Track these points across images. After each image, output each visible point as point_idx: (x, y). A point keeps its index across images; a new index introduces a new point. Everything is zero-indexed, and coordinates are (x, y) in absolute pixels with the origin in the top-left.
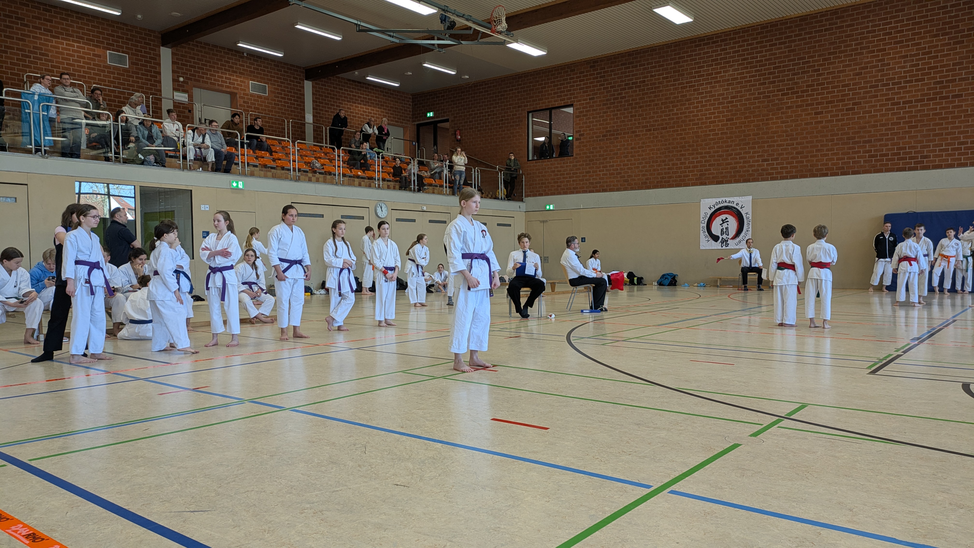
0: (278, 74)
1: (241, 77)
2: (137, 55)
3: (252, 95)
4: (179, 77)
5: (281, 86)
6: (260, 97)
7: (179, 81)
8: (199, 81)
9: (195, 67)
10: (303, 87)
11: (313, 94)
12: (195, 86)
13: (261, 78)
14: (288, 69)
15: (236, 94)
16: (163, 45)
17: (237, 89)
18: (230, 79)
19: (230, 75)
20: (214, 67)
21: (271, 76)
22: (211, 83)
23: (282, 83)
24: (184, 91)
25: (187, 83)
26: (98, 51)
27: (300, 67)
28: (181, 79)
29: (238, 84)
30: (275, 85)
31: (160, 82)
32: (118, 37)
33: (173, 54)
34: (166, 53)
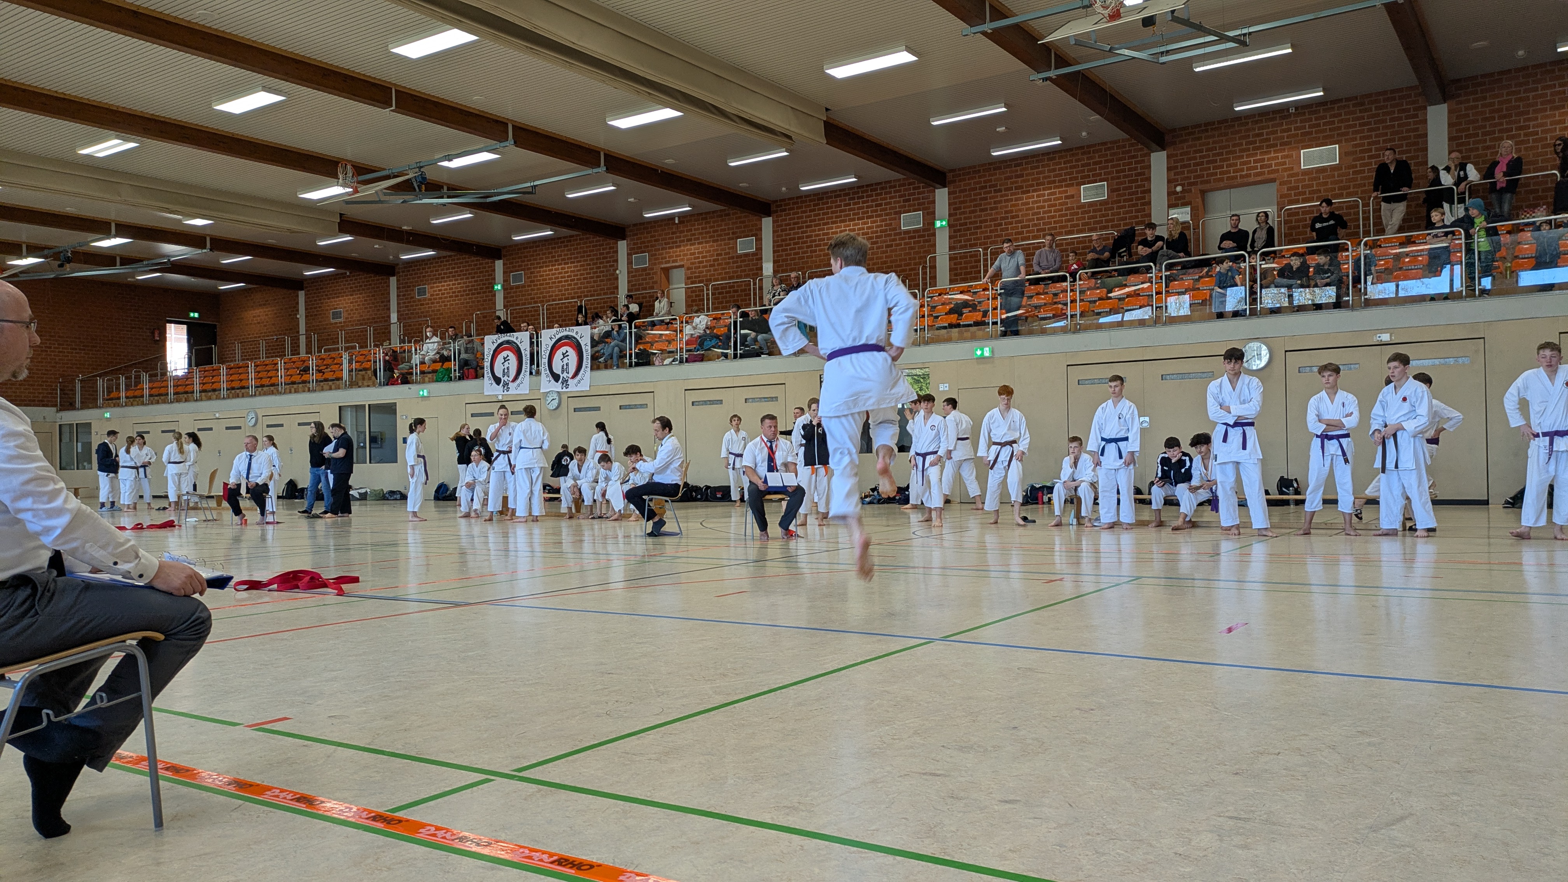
0: (1362, 118)
1: (1283, 150)
2: (1119, 178)
3: (1307, 172)
4: (1176, 186)
5: (1369, 137)
6: (1323, 170)
7: (1176, 193)
8: (1208, 182)
9: (1203, 164)
11: (1450, 125)
13: (1325, 137)
15: (1276, 180)
16: (1155, 151)
17: (1274, 172)
18: (1262, 160)
19: (1264, 153)
20: (1234, 153)
21: (1346, 127)
23: (1371, 130)
24: (1184, 205)
25: (1190, 191)
26: (1071, 191)
28: (1179, 189)
29: (1277, 164)
30: (1355, 139)
31: (1149, 203)
32: (1095, 163)
33: (1168, 157)
34: (1158, 160)
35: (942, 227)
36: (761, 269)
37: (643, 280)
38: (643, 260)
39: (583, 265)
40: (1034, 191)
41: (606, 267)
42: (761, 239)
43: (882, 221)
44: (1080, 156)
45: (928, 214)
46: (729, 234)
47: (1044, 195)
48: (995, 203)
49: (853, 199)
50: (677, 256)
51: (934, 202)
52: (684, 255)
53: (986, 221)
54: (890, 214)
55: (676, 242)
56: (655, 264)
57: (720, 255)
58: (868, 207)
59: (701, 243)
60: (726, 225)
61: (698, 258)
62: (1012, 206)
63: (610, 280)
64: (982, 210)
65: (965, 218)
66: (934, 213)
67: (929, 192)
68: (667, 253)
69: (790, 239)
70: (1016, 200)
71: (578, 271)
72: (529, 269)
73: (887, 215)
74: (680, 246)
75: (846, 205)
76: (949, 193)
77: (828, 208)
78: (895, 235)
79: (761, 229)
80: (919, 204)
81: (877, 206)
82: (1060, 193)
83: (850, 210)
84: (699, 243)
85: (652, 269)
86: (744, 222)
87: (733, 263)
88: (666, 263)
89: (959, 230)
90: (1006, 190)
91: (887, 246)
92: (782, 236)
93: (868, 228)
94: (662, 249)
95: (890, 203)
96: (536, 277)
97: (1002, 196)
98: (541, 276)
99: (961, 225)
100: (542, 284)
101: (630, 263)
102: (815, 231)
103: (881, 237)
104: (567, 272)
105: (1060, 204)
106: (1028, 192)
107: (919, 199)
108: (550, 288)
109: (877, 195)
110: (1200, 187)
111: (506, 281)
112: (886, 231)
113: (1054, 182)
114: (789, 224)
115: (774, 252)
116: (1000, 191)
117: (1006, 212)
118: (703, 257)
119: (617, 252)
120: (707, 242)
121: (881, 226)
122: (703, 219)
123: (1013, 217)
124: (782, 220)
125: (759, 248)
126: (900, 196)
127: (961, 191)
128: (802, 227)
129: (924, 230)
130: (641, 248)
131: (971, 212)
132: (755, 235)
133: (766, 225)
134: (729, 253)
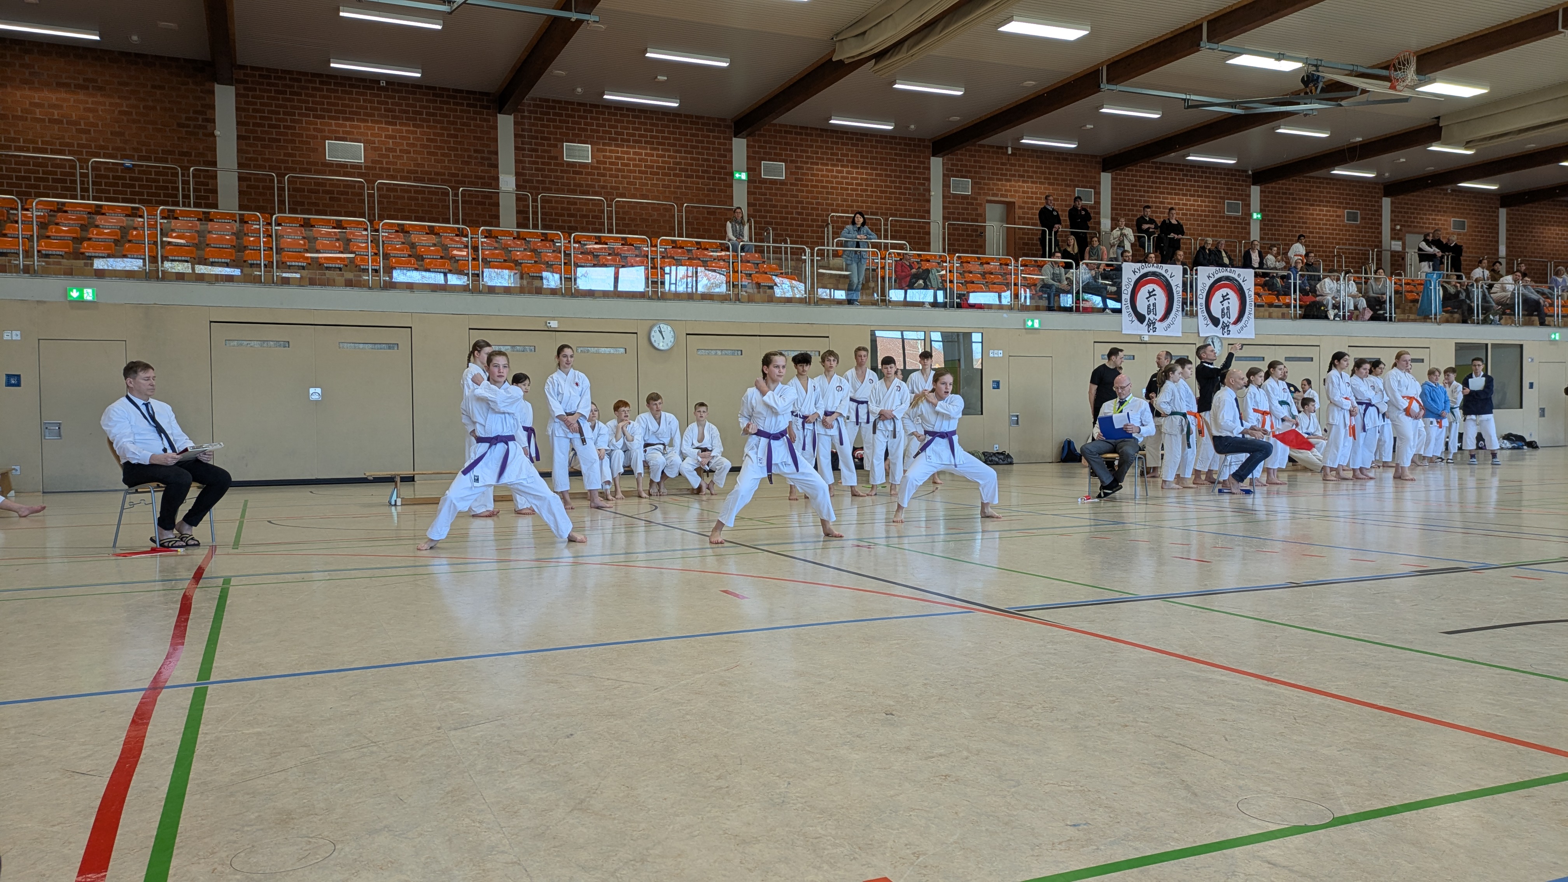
0: (1475, 206)
1: (1446, 216)
2: (1365, 210)
4: (1395, 225)
5: (1479, 219)
7: (1395, 229)
8: (1410, 226)
9: (1407, 213)
10: (1497, 216)
11: (1508, 222)
12: (1407, 231)
13: (1464, 214)
14: (1485, 198)
16: (1385, 196)
18: (1434, 219)
19: (1437, 215)
20: (1426, 211)
21: (1474, 210)
22: (1420, 227)
23: (1481, 215)
24: (1399, 239)
25: (1402, 230)
26: (1339, 212)
27: (1495, 195)
28: (1398, 227)
30: (1472, 218)
31: (1381, 233)
32: (1354, 195)
33: (1392, 203)
34: (1386, 202)
35: (1257, 219)
37: (963, 209)
38: (964, 187)
39: (880, 175)
40: (1318, 206)
41: (914, 184)
42: (1099, 193)
43: (1209, 202)
44: (1345, 187)
45: (1245, 205)
46: (1066, 180)
47: (1323, 211)
48: (1293, 208)
49: (1187, 176)
50: (1006, 191)
51: (1249, 196)
52: (1016, 191)
53: (1285, 221)
54: (1216, 198)
55: (1006, 175)
56: (979, 194)
58: (1198, 186)
59: (1035, 183)
60: (1063, 169)
61: (1032, 198)
62: (1303, 214)
63: (919, 200)
64: (1283, 212)
65: (1272, 216)
66: (1249, 205)
67: (1246, 186)
68: (994, 184)
69: (1129, 200)
70: (1307, 209)
71: (872, 180)
72: (792, 161)
73: (1213, 197)
74: (1010, 181)
76: (1261, 192)
77: (1164, 178)
78: (1220, 217)
79: (1099, 183)
80: (1239, 195)
81: (1206, 187)
82: (1333, 211)
83: (1183, 185)
84: (1032, 182)
85: (977, 199)
86: (1082, 171)
88: (994, 195)
89: (1268, 225)
91: (1214, 226)
92: (1120, 194)
93: (1198, 206)
94: (989, 179)
95: (1216, 188)
96: (807, 174)
97: (1297, 204)
98: (812, 175)
99: (1271, 220)
100: (816, 187)
101: (946, 186)
102: (1152, 197)
103: (1209, 216)
104: (857, 179)
105: (1333, 220)
106: (1313, 205)
107: (1238, 190)
108: (828, 193)
109: (1206, 177)
111: (751, 170)
112: (1212, 212)
113: (1329, 202)
114: (1128, 185)
115: (1112, 209)
117: (1300, 218)
118: (1036, 198)
119: (929, 169)
120: (1041, 183)
121: (1209, 207)
122: (1037, 157)
123: (1303, 223)
124: (1121, 179)
125: (1097, 203)
126: (1224, 184)
127: (1269, 192)
128: (1140, 191)
129: (1242, 219)
130: (961, 171)
131: (1276, 211)
132: (1094, 188)
133: (1106, 179)
134: (1066, 201)
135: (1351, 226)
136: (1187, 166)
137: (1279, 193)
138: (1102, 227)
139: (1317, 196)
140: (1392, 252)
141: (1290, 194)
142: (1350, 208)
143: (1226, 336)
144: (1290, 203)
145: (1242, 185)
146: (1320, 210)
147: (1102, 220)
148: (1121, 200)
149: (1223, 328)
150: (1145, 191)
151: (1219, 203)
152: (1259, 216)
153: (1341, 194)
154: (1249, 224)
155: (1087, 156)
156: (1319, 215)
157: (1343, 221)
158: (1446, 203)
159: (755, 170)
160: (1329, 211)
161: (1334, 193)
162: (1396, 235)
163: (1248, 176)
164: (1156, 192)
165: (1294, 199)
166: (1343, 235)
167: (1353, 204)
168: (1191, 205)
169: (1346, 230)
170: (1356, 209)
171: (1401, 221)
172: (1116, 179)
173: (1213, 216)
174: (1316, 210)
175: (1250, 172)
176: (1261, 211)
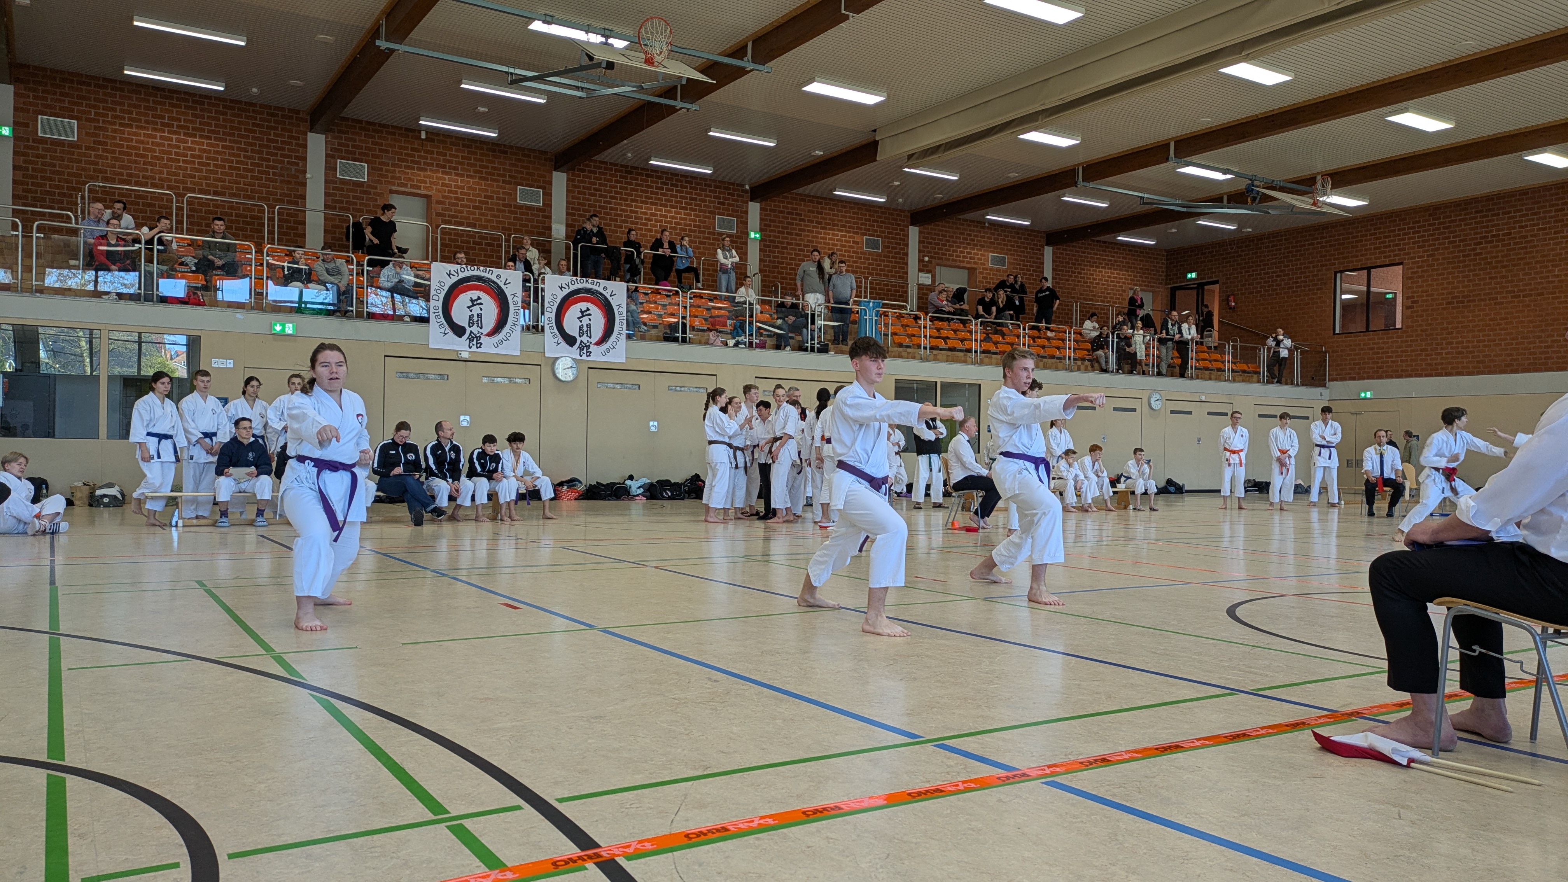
0: (1017, 242)
1: (981, 250)
2: (889, 238)
3: (991, 269)
4: (924, 256)
5: (1020, 256)
6: (998, 270)
7: (923, 261)
8: (941, 259)
9: (938, 244)
10: (1043, 255)
11: (1054, 261)
12: (938, 265)
13: (1001, 249)
14: (1028, 235)
15: (976, 269)
16: (912, 225)
17: (977, 263)
18: (970, 253)
19: (971, 249)
20: (956, 242)
21: (1011, 246)
22: (953, 260)
23: (1021, 252)
24: (928, 272)
25: (932, 263)
26: (857, 238)
27: (1040, 232)
28: (926, 259)
29: (978, 259)
30: (1013, 255)
31: (907, 264)
32: (874, 221)
33: (920, 232)
34: (914, 232)
35: (755, 239)
36: (550, 229)
37: (354, 197)
38: (357, 171)
39: (230, 148)
40: (831, 229)
41: (282, 162)
42: (551, 195)
43: (695, 215)
44: (864, 212)
45: (742, 222)
46: (505, 176)
47: (837, 235)
48: (800, 230)
49: (667, 184)
50: (420, 181)
51: (747, 213)
53: (791, 244)
54: (704, 212)
55: (421, 164)
56: (381, 182)
57: (492, 198)
58: (681, 197)
59: (463, 175)
60: (501, 164)
62: (813, 237)
64: (788, 233)
65: (775, 236)
66: (746, 223)
67: (742, 201)
68: (402, 173)
70: (817, 232)
72: (89, 120)
73: (701, 211)
75: (657, 188)
76: (761, 209)
78: (709, 233)
79: (551, 183)
80: (733, 210)
81: (691, 199)
82: (849, 237)
83: (662, 194)
84: (457, 175)
85: (377, 188)
86: (527, 168)
87: (510, 212)
88: (406, 185)
89: (769, 246)
90: (809, 221)
92: (579, 198)
93: (681, 219)
94: (395, 165)
95: (705, 201)
97: (805, 226)
99: (771, 241)
101: (330, 168)
102: (621, 205)
103: (695, 231)
105: (850, 247)
106: (826, 229)
107: (732, 205)
109: (691, 188)
110: (937, 261)
111: (22, 125)
112: (699, 227)
113: (845, 227)
114: (588, 188)
115: (568, 214)
116: (803, 220)
118: (463, 194)
120: (471, 177)
121: (695, 221)
122: (464, 146)
124: (580, 181)
125: (548, 205)
126: (715, 197)
127: (771, 210)
128: (605, 196)
129: (737, 237)
130: (353, 153)
131: (779, 232)
132: (544, 188)
133: (560, 181)
134: (504, 199)
135: (870, 254)
136: (648, 170)
137: (783, 212)
138: (553, 233)
139: (830, 219)
140: (919, 285)
141: (797, 214)
142: (870, 235)
143: (584, 357)
144: (797, 225)
145: (737, 201)
146: (833, 235)
147: (554, 226)
148: (579, 204)
149: (581, 349)
150: (611, 197)
151: (709, 218)
152: (758, 236)
153: (858, 219)
154: (746, 243)
155: (534, 151)
156: (833, 240)
157: (862, 248)
158: (984, 237)
159: (26, 125)
160: (845, 236)
161: (850, 217)
162: (924, 268)
163: (746, 191)
164: (626, 200)
165: (801, 220)
166: (861, 263)
167: (873, 231)
168: (672, 217)
169: (865, 259)
170: (877, 236)
171: (930, 252)
172: (573, 180)
173: (700, 232)
174: (829, 234)
175: (747, 187)
176: (761, 230)
